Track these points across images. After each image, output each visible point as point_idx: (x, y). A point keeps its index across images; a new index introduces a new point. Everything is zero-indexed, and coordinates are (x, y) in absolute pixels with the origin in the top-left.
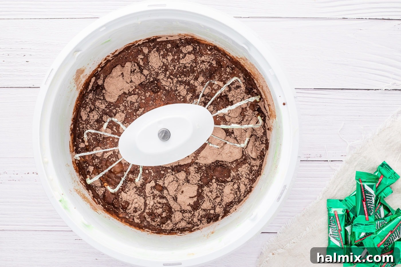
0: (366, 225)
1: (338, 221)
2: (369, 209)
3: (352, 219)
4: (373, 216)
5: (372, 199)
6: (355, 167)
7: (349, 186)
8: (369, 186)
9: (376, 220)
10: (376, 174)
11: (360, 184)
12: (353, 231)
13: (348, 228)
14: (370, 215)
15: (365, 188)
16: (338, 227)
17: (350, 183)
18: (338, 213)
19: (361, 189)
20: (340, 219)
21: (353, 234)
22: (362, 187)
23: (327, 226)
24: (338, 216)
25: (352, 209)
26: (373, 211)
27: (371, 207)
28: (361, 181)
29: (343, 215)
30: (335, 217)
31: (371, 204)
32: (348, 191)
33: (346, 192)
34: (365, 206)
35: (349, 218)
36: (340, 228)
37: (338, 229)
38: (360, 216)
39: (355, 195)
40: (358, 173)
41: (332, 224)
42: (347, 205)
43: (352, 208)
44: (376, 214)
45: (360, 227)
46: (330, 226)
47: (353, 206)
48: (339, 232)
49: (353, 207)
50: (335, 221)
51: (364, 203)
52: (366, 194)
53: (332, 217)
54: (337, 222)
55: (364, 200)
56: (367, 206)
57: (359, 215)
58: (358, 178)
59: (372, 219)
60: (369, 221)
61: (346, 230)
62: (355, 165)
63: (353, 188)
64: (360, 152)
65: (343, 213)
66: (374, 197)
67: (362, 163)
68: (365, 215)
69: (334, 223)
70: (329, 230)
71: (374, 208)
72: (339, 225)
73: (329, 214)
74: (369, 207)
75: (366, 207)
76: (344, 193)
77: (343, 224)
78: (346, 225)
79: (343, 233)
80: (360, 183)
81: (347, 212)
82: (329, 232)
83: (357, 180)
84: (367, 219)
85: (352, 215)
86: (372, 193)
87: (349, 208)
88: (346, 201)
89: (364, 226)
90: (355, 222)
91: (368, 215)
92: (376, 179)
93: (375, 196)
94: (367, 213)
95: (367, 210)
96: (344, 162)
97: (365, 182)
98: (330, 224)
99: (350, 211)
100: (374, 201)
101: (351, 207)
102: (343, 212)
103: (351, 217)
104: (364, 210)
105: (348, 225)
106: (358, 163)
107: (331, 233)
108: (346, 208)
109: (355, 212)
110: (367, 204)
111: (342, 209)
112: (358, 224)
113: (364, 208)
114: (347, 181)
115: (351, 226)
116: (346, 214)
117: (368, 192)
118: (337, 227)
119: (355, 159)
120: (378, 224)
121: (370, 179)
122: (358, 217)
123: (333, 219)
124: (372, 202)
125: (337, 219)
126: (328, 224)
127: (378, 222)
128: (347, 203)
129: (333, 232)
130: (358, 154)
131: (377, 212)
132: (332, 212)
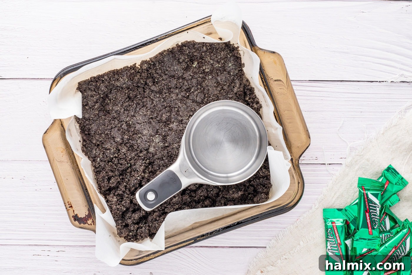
0: (369, 240)
1: (337, 233)
2: (373, 222)
3: (353, 231)
4: (378, 230)
5: (376, 209)
6: (356, 171)
7: (350, 193)
8: (372, 194)
9: (380, 232)
10: (380, 180)
12: (354, 246)
13: (348, 242)
14: (374, 229)
15: (369, 197)
17: (350, 189)
18: (336, 224)
19: (364, 199)
20: (340, 230)
21: (354, 249)
22: (365, 196)
23: (324, 239)
24: (336, 227)
25: (353, 220)
26: (377, 224)
27: (375, 219)
28: (364, 188)
29: (342, 227)
30: (333, 229)
31: (376, 215)
32: (348, 199)
33: (346, 200)
34: (368, 218)
35: (349, 230)
36: (339, 242)
37: (337, 243)
38: (363, 229)
39: (357, 204)
40: (360, 179)
41: (330, 237)
42: (347, 216)
43: (353, 219)
45: (362, 243)
46: (327, 239)
47: (354, 217)
48: (339, 246)
49: (354, 218)
50: (334, 233)
51: (367, 214)
52: (370, 204)
53: (329, 229)
54: (335, 235)
55: (367, 211)
56: (371, 218)
57: (361, 228)
58: (361, 185)
59: (375, 233)
60: (373, 235)
61: (346, 245)
62: (356, 168)
63: (354, 195)
64: (362, 153)
65: (342, 224)
66: (379, 207)
67: (364, 167)
68: (368, 228)
69: (332, 236)
70: (327, 244)
71: (379, 219)
72: (338, 238)
73: (326, 226)
74: (373, 219)
76: (343, 201)
77: (343, 237)
78: (346, 239)
79: (343, 247)
80: (363, 191)
81: (347, 223)
82: (327, 247)
83: (359, 187)
84: (370, 233)
85: (353, 227)
86: (376, 203)
87: (350, 219)
88: (346, 210)
89: (367, 241)
90: (357, 236)
91: (372, 229)
92: (382, 187)
94: (371, 226)
96: (344, 166)
97: (368, 190)
98: (327, 237)
99: (351, 222)
100: (378, 213)
101: (352, 217)
103: (351, 229)
104: (367, 223)
105: (349, 239)
106: (359, 167)
108: (345, 218)
109: (357, 224)
111: (341, 220)
112: (360, 238)
113: (367, 220)
114: (347, 188)
115: (351, 239)
116: (346, 225)
117: (372, 202)
118: (336, 240)
119: (356, 162)
120: (382, 238)
121: (375, 187)
122: (360, 230)
123: (331, 231)
124: (377, 213)
125: (336, 231)
126: (325, 237)
127: (383, 235)
128: (347, 213)
129: (331, 247)
130: (360, 156)
131: (382, 223)
132: (330, 224)
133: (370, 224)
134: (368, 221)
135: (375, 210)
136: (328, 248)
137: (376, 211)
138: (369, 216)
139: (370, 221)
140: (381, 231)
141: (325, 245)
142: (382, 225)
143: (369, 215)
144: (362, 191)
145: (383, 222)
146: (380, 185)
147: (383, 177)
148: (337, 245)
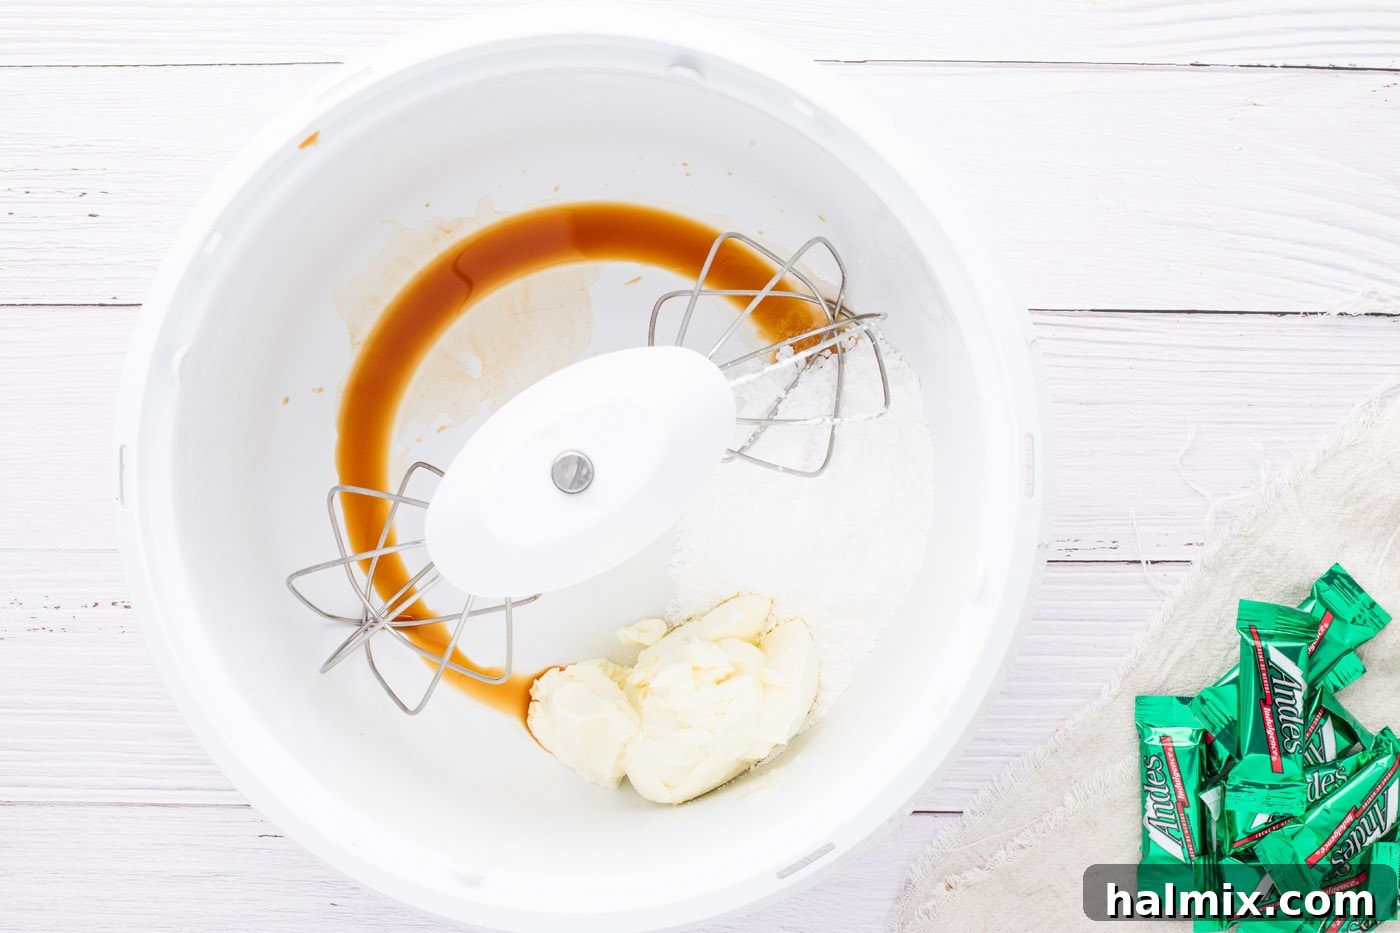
0: (1272, 787)
1: (1175, 770)
2: (1283, 733)
4: (1299, 758)
5: (1294, 696)
6: (1234, 583)
7: (1215, 648)
8: (1282, 650)
9: (1307, 768)
10: (1308, 609)
11: (1253, 645)
12: (1228, 807)
13: (1210, 797)
14: (1286, 754)
15: (1272, 659)
16: (1176, 794)
17: (1216, 638)
18: (1175, 744)
19: (1257, 663)
20: (1184, 761)
21: (1227, 817)
22: (1261, 657)
23: (1137, 789)
24: (1174, 752)
25: (1223, 730)
26: (1296, 740)
27: (1291, 726)
28: (1258, 633)
29: (1192, 752)
30: (1163, 758)
31: (1291, 714)
32: (1209, 666)
33: (1202, 671)
34: (1269, 721)
35: (1212, 760)
36: (1181, 796)
37: (1174, 799)
38: (1252, 755)
39: (1235, 681)
40: (1245, 606)
41: (1155, 783)
42: (1206, 718)
43: (1223, 726)
44: (1308, 748)
45: (1252, 797)
46: (1146, 788)
47: (1228, 720)
48: (1180, 809)
49: (1226, 722)
50: (1166, 770)
51: (1267, 711)
52: (1275, 681)
53: (1153, 759)
54: (1171, 775)
55: (1265, 701)
56: (1277, 723)
57: (1248, 753)
58: (1246, 624)
59: (1292, 767)
60: (1283, 773)
61: (1202, 806)
62: (1234, 575)
63: (1227, 656)
64: (1252, 530)
65: (1191, 744)
66: (1300, 690)
67: (1258, 570)
68: (1270, 753)
69: (1160, 777)
70: (1144, 802)
71: (1301, 727)
72: (1178, 785)
73: (1144, 747)
74: (1284, 725)
75: (1274, 725)
76: (1195, 674)
77: (1193, 782)
78: (1202, 788)
79: (1192, 812)
80: (1252, 642)
81: (1207, 739)
82: (1144, 811)
83: (1242, 629)
84: (1277, 768)
85: (1223, 752)
86: (1294, 677)
87: (1214, 727)
88: (1203, 701)
89: (1265, 792)
90: (1235, 778)
91: (1280, 754)
92: (1309, 628)
93: (1305, 687)
94: (1278, 746)
95: (1276, 736)
96: (1196, 566)
97: (1270, 637)
98: (1146, 782)
99: (1219, 736)
100: (1300, 706)
101: (1221, 721)
102: (1191, 739)
103: (1220, 757)
104: (1267, 736)
105: (1211, 788)
106: (1243, 571)
107: (1151, 813)
108: (1203, 725)
109: (1235, 742)
110: (1276, 715)
111: (1188, 731)
112: (1244, 783)
113: (1266, 727)
114: (1206, 633)
115: (1219, 788)
116: (1203, 747)
117: (1280, 673)
118: (1172, 792)
119: (1233, 555)
120: (1313, 784)
121: (1287, 627)
122: (1245, 758)
123: (1157, 764)
124: (1296, 706)
125: (1172, 763)
126: (1139, 782)
127: (1316, 775)
128: (1205, 709)
129: (1157, 811)
130: (1246, 537)
131: (1312, 741)
132: (1154, 740)
133: (1276, 741)
134: (1270, 731)
135: (1290, 698)
136: (1147, 814)
137: (1292, 702)
138: (1272, 717)
139: (1275, 733)
140: (1310, 765)
141: (1140, 806)
142: (1311, 746)
143: (1271, 713)
144: (1249, 640)
145: (1315, 737)
146: (1305, 623)
147: (1315, 601)
148: (1176, 805)
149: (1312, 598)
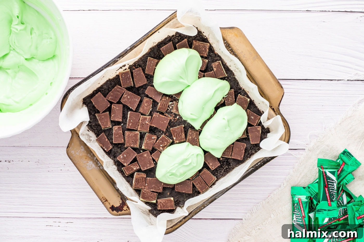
0: (329, 210)
1: (302, 208)
2: (331, 195)
3: (315, 206)
4: (336, 202)
5: (334, 185)
6: (318, 154)
7: (313, 173)
8: (330, 172)
9: (338, 206)
10: (338, 161)
11: (322, 171)
12: (317, 216)
13: (312, 215)
14: (332, 201)
15: (327, 175)
16: (302, 214)
17: (313, 170)
18: (302, 200)
19: (323, 176)
20: (304, 206)
21: (316, 219)
22: (324, 174)
23: (291, 213)
24: (302, 203)
25: (315, 196)
26: (335, 197)
27: (333, 193)
28: (323, 167)
29: (306, 203)
30: (298, 204)
31: (333, 190)
32: (312, 178)
33: (309, 180)
34: (327, 192)
35: (312, 205)
37: (301, 216)
38: (323, 202)
39: (317, 182)
40: (319, 160)
41: (296, 211)
42: (310, 192)
44: (339, 201)
45: (323, 213)
46: (294, 212)
47: (316, 193)
48: (303, 218)
50: (299, 207)
51: (326, 189)
52: (328, 181)
53: (296, 204)
55: (326, 186)
57: (321, 201)
58: (320, 165)
59: (334, 204)
61: (309, 217)
62: (317, 153)
63: (316, 175)
64: (323, 140)
65: (306, 200)
66: (336, 183)
67: (324, 151)
68: (328, 201)
69: (298, 209)
70: (293, 216)
71: (336, 193)
72: (303, 212)
73: (293, 201)
74: (331, 193)
75: (328, 193)
76: (307, 181)
77: (307, 211)
78: (309, 212)
79: (306, 219)
81: (311, 199)
82: (293, 219)
83: (319, 167)
84: (330, 205)
85: (315, 202)
86: (334, 180)
87: (312, 195)
88: (309, 188)
89: (326, 212)
90: (318, 208)
91: (330, 201)
92: (337, 166)
94: (330, 199)
95: (329, 196)
96: (306, 150)
97: (327, 168)
98: (293, 211)
99: (313, 197)
100: (335, 187)
101: (314, 193)
102: (306, 198)
103: (314, 204)
104: (327, 196)
105: (312, 212)
106: (320, 151)
107: (295, 219)
108: (309, 195)
109: (318, 199)
110: (329, 190)
111: (305, 197)
112: (321, 209)
113: (326, 194)
114: (310, 169)
115: (314, 212)
116: (310, 201)
117: (330, 178)
119: (317, 147)
120: (340, 211)
121: (331, 166)
123: (297, 206)
125: (301, 206)
126: (292, 211)
127: (341, 208)
128: (309, 190)
129: (297, 219)
130: (321, 142)
132: (296, 199)
139: (329, 195)
144: (321, 170)
145: (341, 198)
146: (336, 164)
148: (302, 217)
149: (339, 159)
